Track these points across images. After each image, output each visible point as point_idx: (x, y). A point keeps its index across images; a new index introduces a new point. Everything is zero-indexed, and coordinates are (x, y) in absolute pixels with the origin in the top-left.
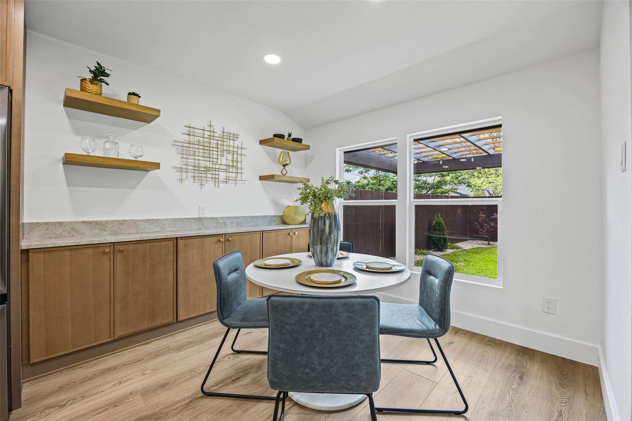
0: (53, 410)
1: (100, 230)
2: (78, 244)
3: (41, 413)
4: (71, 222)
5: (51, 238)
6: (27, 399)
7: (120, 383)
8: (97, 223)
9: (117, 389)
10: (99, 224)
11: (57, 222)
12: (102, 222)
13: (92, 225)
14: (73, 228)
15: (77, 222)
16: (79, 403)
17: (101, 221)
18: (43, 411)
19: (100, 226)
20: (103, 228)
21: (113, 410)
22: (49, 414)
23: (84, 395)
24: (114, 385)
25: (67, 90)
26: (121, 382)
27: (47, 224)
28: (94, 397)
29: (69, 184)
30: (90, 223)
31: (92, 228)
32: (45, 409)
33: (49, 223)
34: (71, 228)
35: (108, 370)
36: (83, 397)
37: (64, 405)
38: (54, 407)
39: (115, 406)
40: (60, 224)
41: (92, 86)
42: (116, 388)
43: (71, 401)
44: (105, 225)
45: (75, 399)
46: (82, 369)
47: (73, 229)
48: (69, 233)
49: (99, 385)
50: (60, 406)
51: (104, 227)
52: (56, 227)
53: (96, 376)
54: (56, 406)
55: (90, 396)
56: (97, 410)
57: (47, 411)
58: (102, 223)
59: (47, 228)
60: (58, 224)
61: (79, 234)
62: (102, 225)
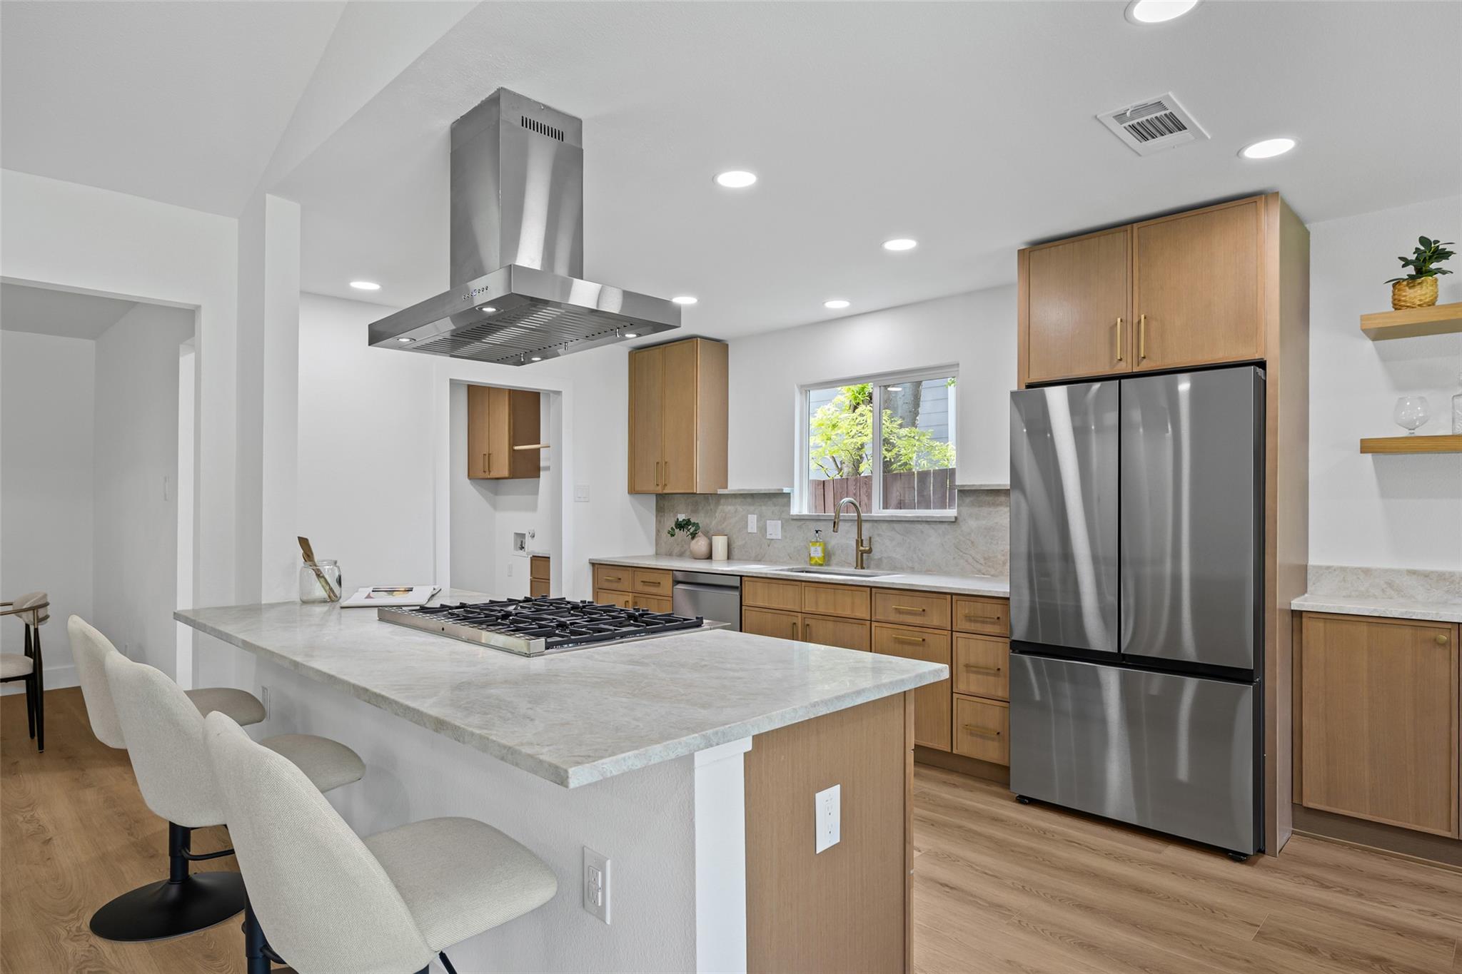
0: (1312, 883)
1: (1448, 592)
2: (1382, 615)
3: (1295, 877)
4: (1386, 571)
5: (1350, 596)
6: (1288, 852)
7: (1434, 915)
8: (1442, 577)
9: (1421, 919)
10: (1445, 579)
11: (1360, 568)
12: (1452, 574)
13: (1431, 579)
14: (1390, 582)
15: (1398, 572)
16: (1349, 897)
17: (1450, 573)
18: (1298, 877)
19: (1448, 584)
20: (1454, 589)
21: (1392, 935)
22: (1304, 884)
23: (1363, 892)
24: (1420, 910)
25: (1363, 318)
26: (1436, 915)
27: (1343, 569)
28: (1376, 904)
29: (1384, 494)
30: (1426, 575)
31: (1429, 588)
32: (1303, 876)
33: (1347, 568)
34: (1386, 583)
35: (1430, 888)
36: (1360, 895)
37: (1328, 887)
38: (1314, 881)
39: (1399, 934)
40: (1367, 572)
41: (1412, 291)
42: (1422, 916)
43: (1339, 889)
44: (1459, 583)
45: (1348, 890)
46: (1385, 861)
47: (1390, 584)
48: (1383, 591)
49: (1396, 897)
50: (1322, 884)
51: (1457, 585)
52: (1358, 578)
53: (1402, 883)
54: (1318, 882)
55: (1371, 900)
56: (1368, 919)
57: (1303, 880)
58: (1452, 576)
59: (1344, 578)
60: (1362, 571)
61: (1402, 596)
62: (1452, 582)
